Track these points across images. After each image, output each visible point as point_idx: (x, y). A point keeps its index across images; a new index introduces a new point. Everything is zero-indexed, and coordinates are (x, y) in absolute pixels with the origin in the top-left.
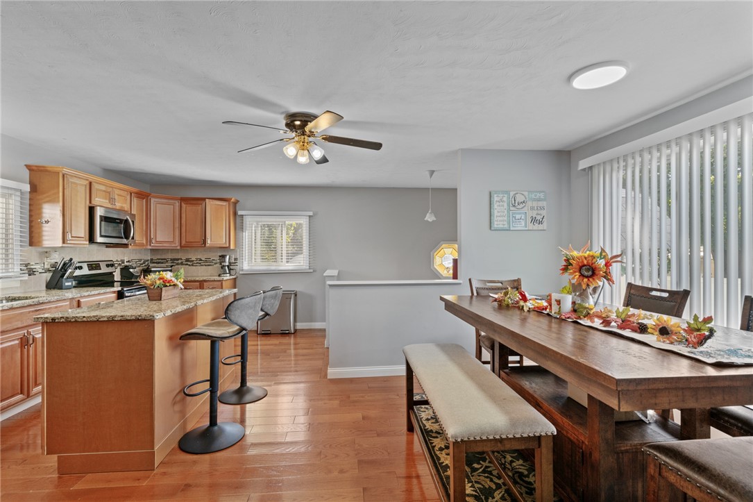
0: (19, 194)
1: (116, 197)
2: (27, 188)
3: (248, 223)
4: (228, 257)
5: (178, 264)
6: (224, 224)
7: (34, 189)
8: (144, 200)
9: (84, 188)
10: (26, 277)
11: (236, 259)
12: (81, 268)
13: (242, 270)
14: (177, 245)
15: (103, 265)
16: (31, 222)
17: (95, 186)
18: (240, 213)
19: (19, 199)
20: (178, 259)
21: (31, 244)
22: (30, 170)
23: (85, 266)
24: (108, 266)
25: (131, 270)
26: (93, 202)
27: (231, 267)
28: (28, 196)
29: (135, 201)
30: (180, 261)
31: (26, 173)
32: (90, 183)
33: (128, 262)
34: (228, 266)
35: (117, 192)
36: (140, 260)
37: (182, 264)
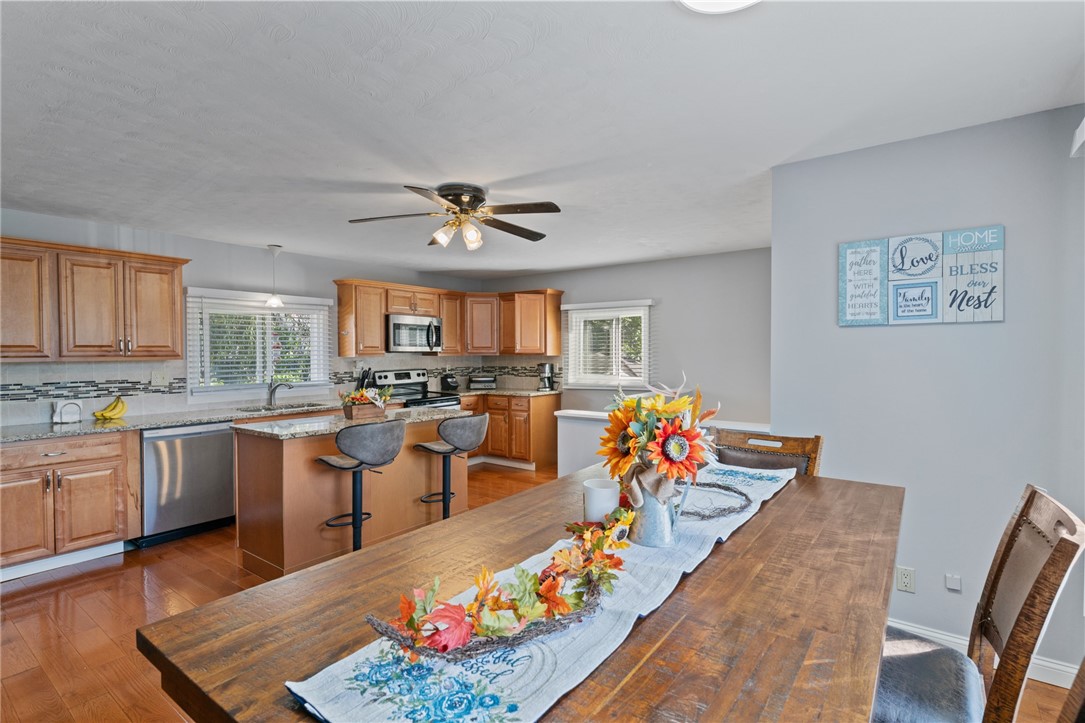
0: (327, 308)
1: (418, 302)
2: (331, 302)
3: (574, 320)
4: (547, 367)
5: (505, 373)
6: (538, 323)
7: (340, 302)
8: (458, 302)
9: (378, 297)
10: (333, 385)
11: (560, 369)
12: (386, 377)
13: (567, 384)
14: (495, 351)
15: (413, 374)
16: (339, 333)
17: (391, 293)
18: (563, 307)
19: (327, 313)
20: (504, 368)
21: (339, 355)
22: (338, 285)
23: (391, 376)
24: (419, 375)
25: (449, 380)
26: (390, 310)
27: (555, 379)
28: (336, 309)
29: (445, 303)
30: (506, 370)
31: (334, 289)
32: (387, 291)
33: (452, 370)
34: (549, 378)
35: (419, 296)
36: (469, 368)
37: (508, 373)
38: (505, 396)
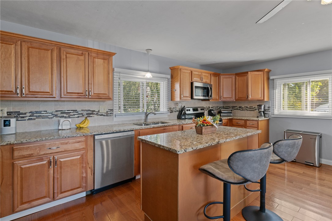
0: (167, 80)
1: (203, 77)
2: (169, 77)
3: (278, 84)
4: (263, 106)
5: (235, 109)
6: (260, 86)
7: (172, 77)
8: (217, 77)
9: (188, 74)
10: (169, 114)
11: (269, 107)
12: (189, 110)
13: (274, 115)
14: (233, 99)
15: (199, 109)
16: (171, 91)
17: (194, 73)
18: (271, 78)
19: (167, 82)
20: (235, 107)
21: (172, 100)
22: (171, 69)
23: (191, 109)
24: (201, 109)
25: (212, 112)
26: (193, 80)
27: (266, 112)
28: (170, 80)
29: (213, 78)
30: (236, 108)
31: (170, 71)
32: (192, 72)
33: (212, 107)
34: (263, 112)
35: (204, 74)
36: (218, 107)
37: (237, 109)
38: (243, 120)
